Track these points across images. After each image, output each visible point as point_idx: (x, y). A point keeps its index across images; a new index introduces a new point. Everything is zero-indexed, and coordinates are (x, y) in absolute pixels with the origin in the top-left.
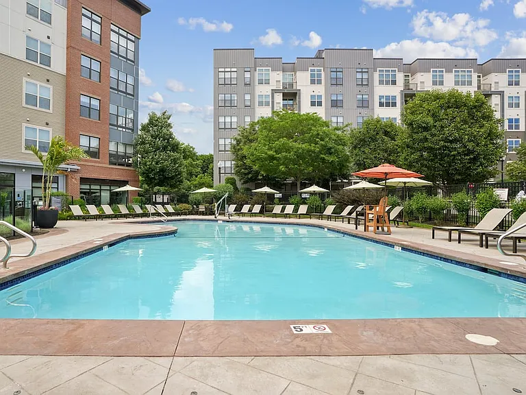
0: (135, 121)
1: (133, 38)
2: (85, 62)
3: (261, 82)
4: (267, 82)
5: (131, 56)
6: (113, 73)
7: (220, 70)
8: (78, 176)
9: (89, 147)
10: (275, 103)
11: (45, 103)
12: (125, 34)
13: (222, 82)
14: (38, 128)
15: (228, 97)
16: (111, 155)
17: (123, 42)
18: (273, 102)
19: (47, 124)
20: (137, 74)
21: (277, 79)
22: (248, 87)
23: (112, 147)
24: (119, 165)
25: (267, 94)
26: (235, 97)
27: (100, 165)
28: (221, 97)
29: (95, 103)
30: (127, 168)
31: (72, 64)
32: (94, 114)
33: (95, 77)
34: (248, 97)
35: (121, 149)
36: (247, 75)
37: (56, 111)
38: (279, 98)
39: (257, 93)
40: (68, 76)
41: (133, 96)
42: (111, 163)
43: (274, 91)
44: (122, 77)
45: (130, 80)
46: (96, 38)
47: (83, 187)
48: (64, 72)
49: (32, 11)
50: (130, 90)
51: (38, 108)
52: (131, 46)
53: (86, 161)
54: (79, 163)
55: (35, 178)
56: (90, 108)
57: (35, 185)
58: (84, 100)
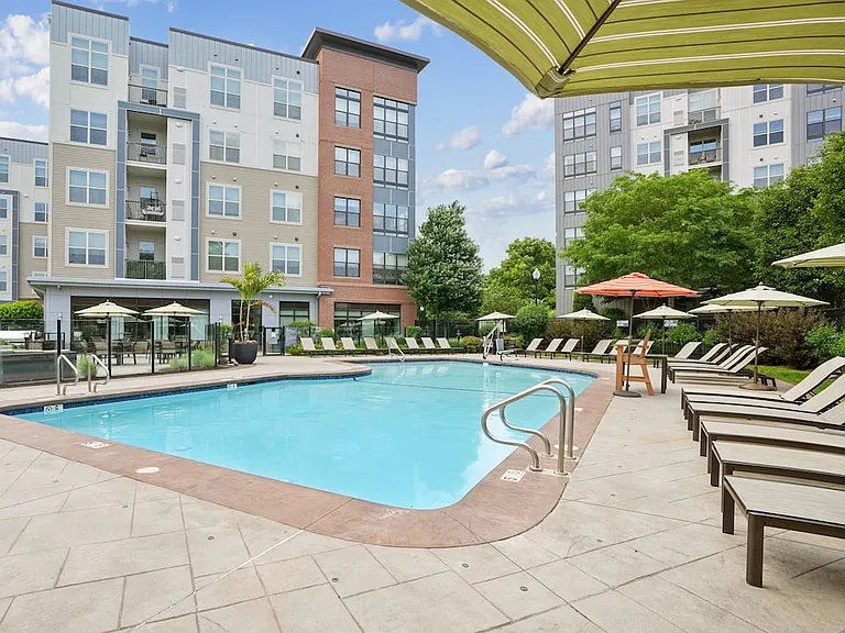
0: (410, 221)
1: (406, 107)
3: (642, 122)
4: (656, 119)
5: (403, 133)
6: (378, 162)
7: (565, 116)
8: (331, 301)
9: (347, 263)
10: (672, 155)
11: (293, 214)
12: (393, 104)
13: (569, 135)
14: (287, 245)
15: (580, 158)
16: (375, 271)
17: (391, 116)
18: (667, 153)
19: (297, 239)
20: (413, 156)
21: (676, 108)
22: (616, 136)
23: (377, 259)
24: (387, 283)
25: (656, 140)
26: (593, 156)
27: (361, 285)
28: (569, 160)
29: (354, 205)
30: (399, 286)
31: (326, 162)
32: (353, 221)
33: (353, 172)
34: (616, 152)
35: (391, 262)
36: (616, 115)
37: (306, 224)
38: (681, 144)
39: (636, 142)
40: (320, 178)
41: (407, 186)
42: (375, 281)
43: (669, 133)
44: (391, 164)
45: (403, 166)
46: (354, 120)
47: (339, 314)
48: (315, 173)
49: (279, 110)
50: (402, 179)
51: (286, 222)
52: (403, 118)
53: (342, 281)
54: (334, 283)
55: (283, 305)
56: (347, 213)
57: (284, 313)
58: (340, 204)
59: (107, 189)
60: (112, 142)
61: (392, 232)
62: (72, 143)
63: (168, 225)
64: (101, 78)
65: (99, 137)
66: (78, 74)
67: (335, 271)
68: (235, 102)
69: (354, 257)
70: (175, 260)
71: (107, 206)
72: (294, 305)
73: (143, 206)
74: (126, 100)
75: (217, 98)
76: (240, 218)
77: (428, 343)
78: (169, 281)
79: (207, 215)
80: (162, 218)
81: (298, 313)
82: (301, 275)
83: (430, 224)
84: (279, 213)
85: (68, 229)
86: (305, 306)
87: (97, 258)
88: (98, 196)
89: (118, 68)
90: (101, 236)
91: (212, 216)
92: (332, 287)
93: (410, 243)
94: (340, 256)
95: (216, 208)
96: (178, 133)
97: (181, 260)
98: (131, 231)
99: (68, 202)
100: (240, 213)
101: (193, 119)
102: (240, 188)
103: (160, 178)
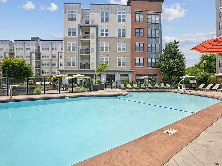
0: (160, 48)
1: (158, 14)
2: (137, 31)
5: (157, 22)
6: (149, 31)
7: (220, 8)
8: (135, 73)
9: (139, 62)
11: (124, 49)
12: (154, 13)
14: (122, 58)
17: (153, 17)
19: (125, 56)
20: (161, 28)
23: (149, 61)
24: (153, 67)
27: (143, 68)
28: (221, 23)
29: (142, 45)
30: (156, 69)
31: (133, 33)
33: (141, 35)
35: (154, 61)
37: (128, 51)
41: (159, 38)
44: (153, 32)
45: (157, 32)
46: (141, 20)
47: (137, 77)
48: (130, 37)
49: (119, 21)
50: (157, 36)
51: (122, 52)
52: (157, 17)
53: (138, 67)
54: (135, 68)
55: (121, 75)
56: (139, 47)
57: (121, 77)
58: (137, 45)
59: (76, 47)
60: (77, 35)
61: (150, 52)
62: (68, 36)
63: (90, 55)
64: (74, 19)
65: (74, 34)
66: (70, 19)
67: (136, 65)
68: (107, 20)
69: (142, 60)
70: (92, 64)
71: (76, 51)
72: (124, 75)
73: (86, 50)
74: (80, 24)
75: (102, 20)
76: (109, 51)
77: (163, 86)
78: (90, 69)
79: (100, 51)
80: (89, 53)
81: (125, 77)
82: (126, 66)
83: (166, 49)
84: (119, 49)
85: (67, 58)
86: (127, 75)
87: (74, 64)
88: (74, 49)
89: (78, 17)
90: (74, 59)
91: (101, 51)
92: (135, 69)
93: (160, 55)
94: (137, 60)
95: (102, 49)
96: (93, 31)
97: (93, 64)
98: (82, 57)
99: (67, 51)
100: (109, 50)
101: (96, 26)
102: (109, 43)
103: (88, 43)
